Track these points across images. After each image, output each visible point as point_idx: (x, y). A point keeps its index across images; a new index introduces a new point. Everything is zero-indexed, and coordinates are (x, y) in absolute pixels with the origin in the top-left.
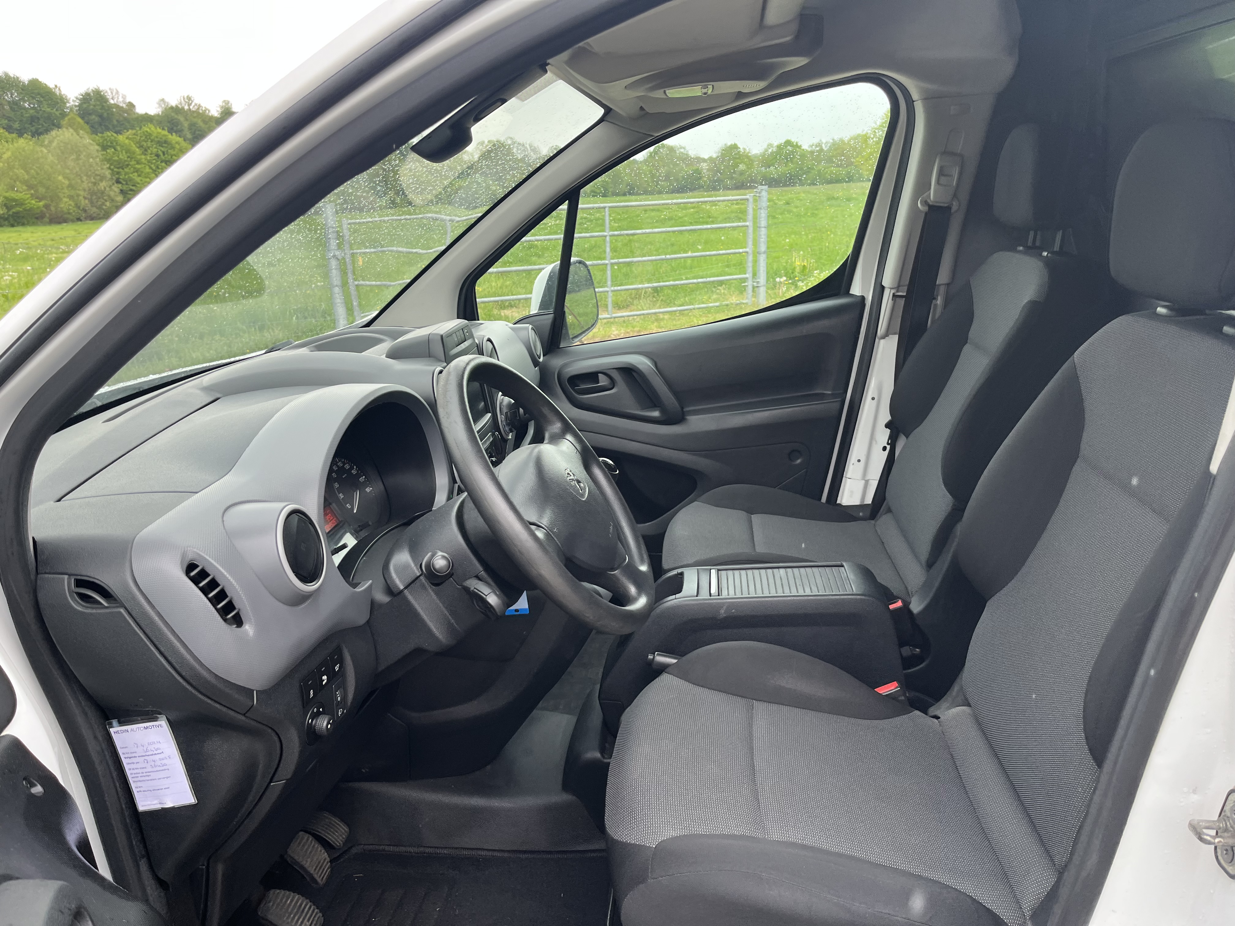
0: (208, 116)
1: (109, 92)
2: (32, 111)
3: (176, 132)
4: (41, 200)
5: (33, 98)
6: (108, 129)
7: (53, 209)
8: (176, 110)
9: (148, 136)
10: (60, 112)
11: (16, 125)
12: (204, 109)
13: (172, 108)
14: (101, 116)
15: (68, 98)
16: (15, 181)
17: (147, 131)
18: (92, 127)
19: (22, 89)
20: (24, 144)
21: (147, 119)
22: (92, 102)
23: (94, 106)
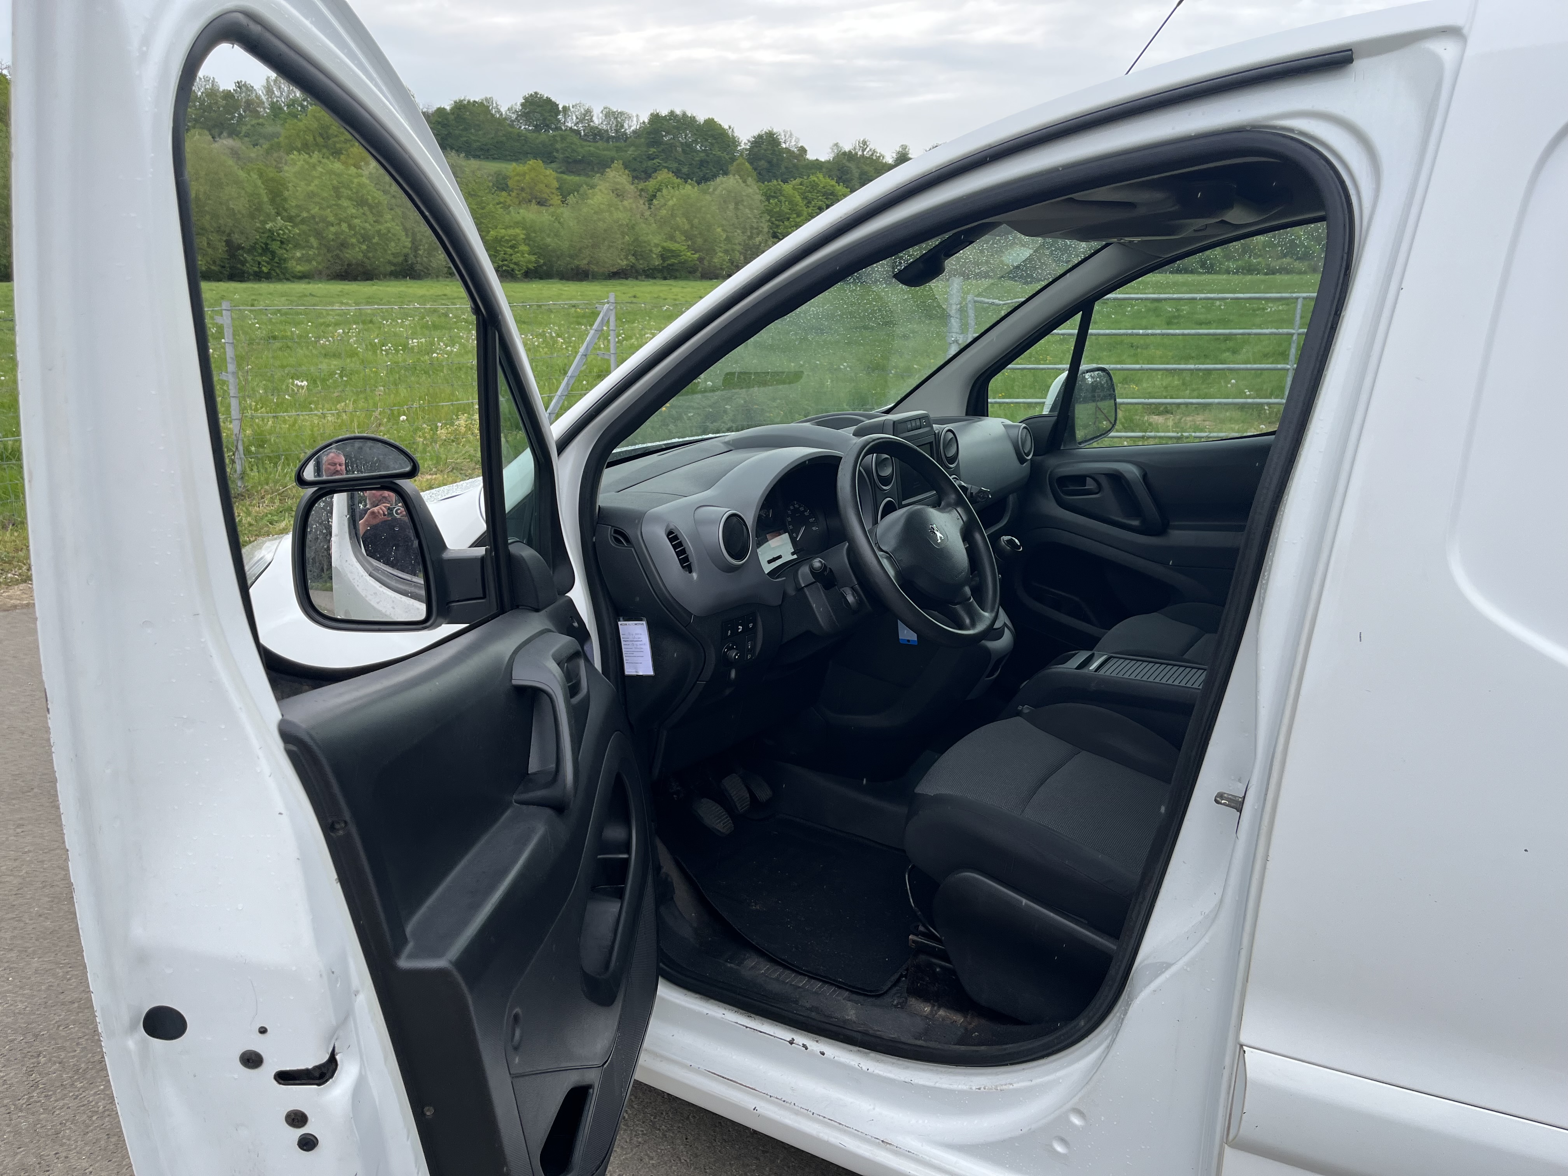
0: (882, 163)
1: (783, 134)
2: (703, 155)
3: (844, 182)
4: (696, 252)
5: (707, 140)
6: (776, 177)
7: (706, 263)
8: (850, 156)
9: (814, 186)
10: (730, 156)
11: (685, 170)
12: (878, 155)
13: (845, 153)
14: (770, 162)
15: (740, 140)
16: (675, 231)
17: (814, 181)
18: (760, 174)
19: (697, 130)
20: (689, 190)
21: (817, 165)
22: (764, 147)
23: (765, 150)
